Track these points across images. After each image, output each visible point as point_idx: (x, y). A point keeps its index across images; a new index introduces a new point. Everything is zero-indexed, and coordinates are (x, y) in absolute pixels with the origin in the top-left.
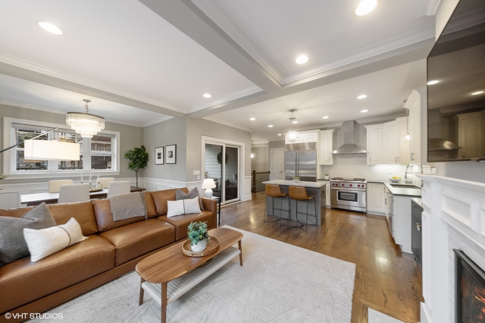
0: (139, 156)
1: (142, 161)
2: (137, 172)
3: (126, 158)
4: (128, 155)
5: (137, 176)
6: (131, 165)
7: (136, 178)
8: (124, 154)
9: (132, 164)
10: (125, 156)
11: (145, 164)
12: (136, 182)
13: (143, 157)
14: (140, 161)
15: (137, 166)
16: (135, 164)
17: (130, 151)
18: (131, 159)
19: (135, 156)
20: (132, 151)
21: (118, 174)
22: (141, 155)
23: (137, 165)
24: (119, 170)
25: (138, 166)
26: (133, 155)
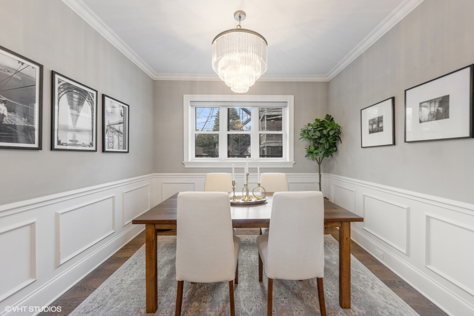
0: (325, 132)
1: (329, 143)
2: (319, 163)
3: (303, 139)
4: (305, 133)
5: (320, 172)
6: (311, 151)
7: (318, 174)
8: (300, 132)
9: (312, 148)
10: (301, 135)
11: (335, 149)
12: (319, 182)
13: (331, 133)
14: (326, 142)
15: (321, 152)
16: (316, 148)
17: (309, 125)
18: (310, 139)
19: (318, 134)
20: (312, 126)
21: (292, 167)
22: (328, 130)
23: (320, 149)
24: (292, 160)
25: (323, 153)
26: (314, 132)
